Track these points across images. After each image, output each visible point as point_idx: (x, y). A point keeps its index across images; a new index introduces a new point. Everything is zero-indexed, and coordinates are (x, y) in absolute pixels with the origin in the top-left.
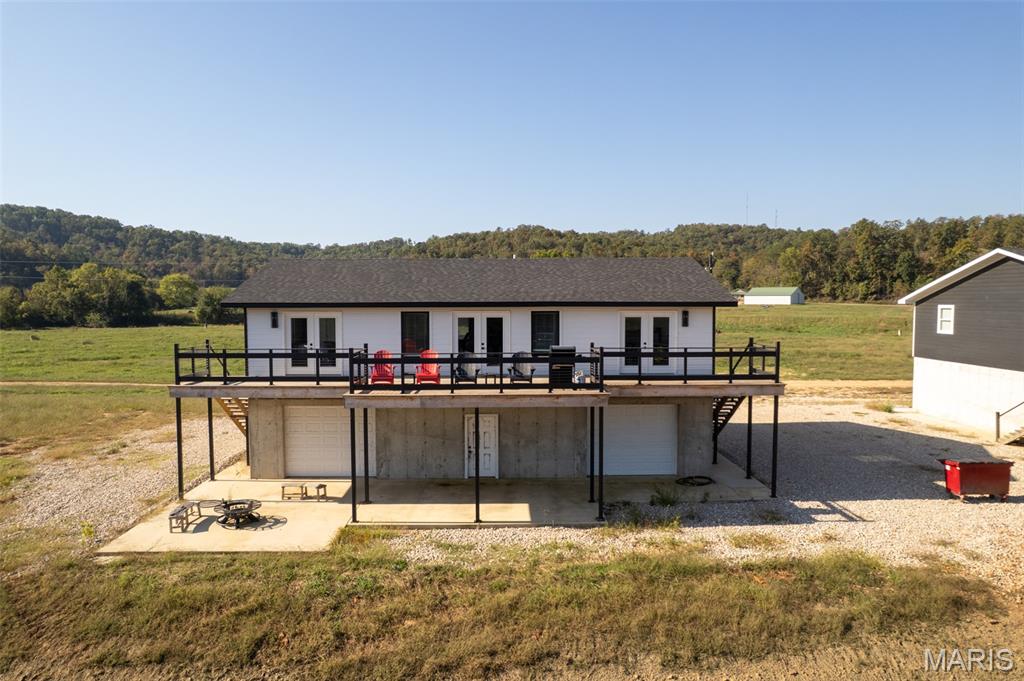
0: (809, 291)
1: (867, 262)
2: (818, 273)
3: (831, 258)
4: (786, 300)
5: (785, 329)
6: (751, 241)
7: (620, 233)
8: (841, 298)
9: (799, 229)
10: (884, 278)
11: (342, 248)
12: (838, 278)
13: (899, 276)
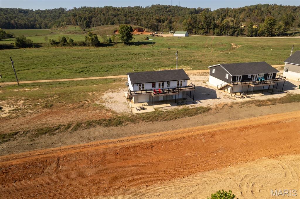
0: (190, 32)
1: (204, 24)
2: (192, 27)
3: (195, 22)
4: (184, 35)
5: (185, 47)
6: (173, 11)
7: (135, 7)
8: (197, 34)
9: (187, 7)
10: (208, 28)
11: (42, 11)
12: (197, 28)
13: (211, 28)
